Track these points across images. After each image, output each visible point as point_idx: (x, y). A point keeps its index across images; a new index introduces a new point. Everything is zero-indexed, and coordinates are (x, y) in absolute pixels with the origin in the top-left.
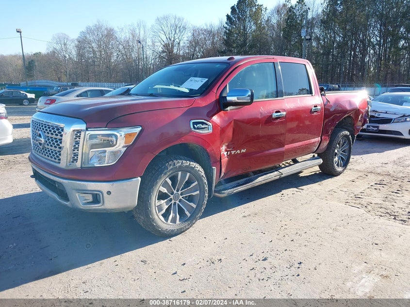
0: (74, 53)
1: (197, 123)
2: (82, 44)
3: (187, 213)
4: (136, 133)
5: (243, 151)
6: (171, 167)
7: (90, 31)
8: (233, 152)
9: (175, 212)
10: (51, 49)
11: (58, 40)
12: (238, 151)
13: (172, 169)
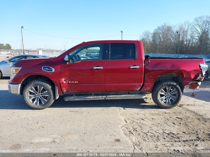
0: (151, 39)
1: (45, 68)
2: (155, 35)
3: (42, 102)
4: (19, 69)
5: (75, 82)
6: (33, 83)
7: (159, 28)
8: (70, 82)
9: (37, 100)
10: (141, 38)
11: (145, 34)
12: (73, 82)
13: (34, 84)
